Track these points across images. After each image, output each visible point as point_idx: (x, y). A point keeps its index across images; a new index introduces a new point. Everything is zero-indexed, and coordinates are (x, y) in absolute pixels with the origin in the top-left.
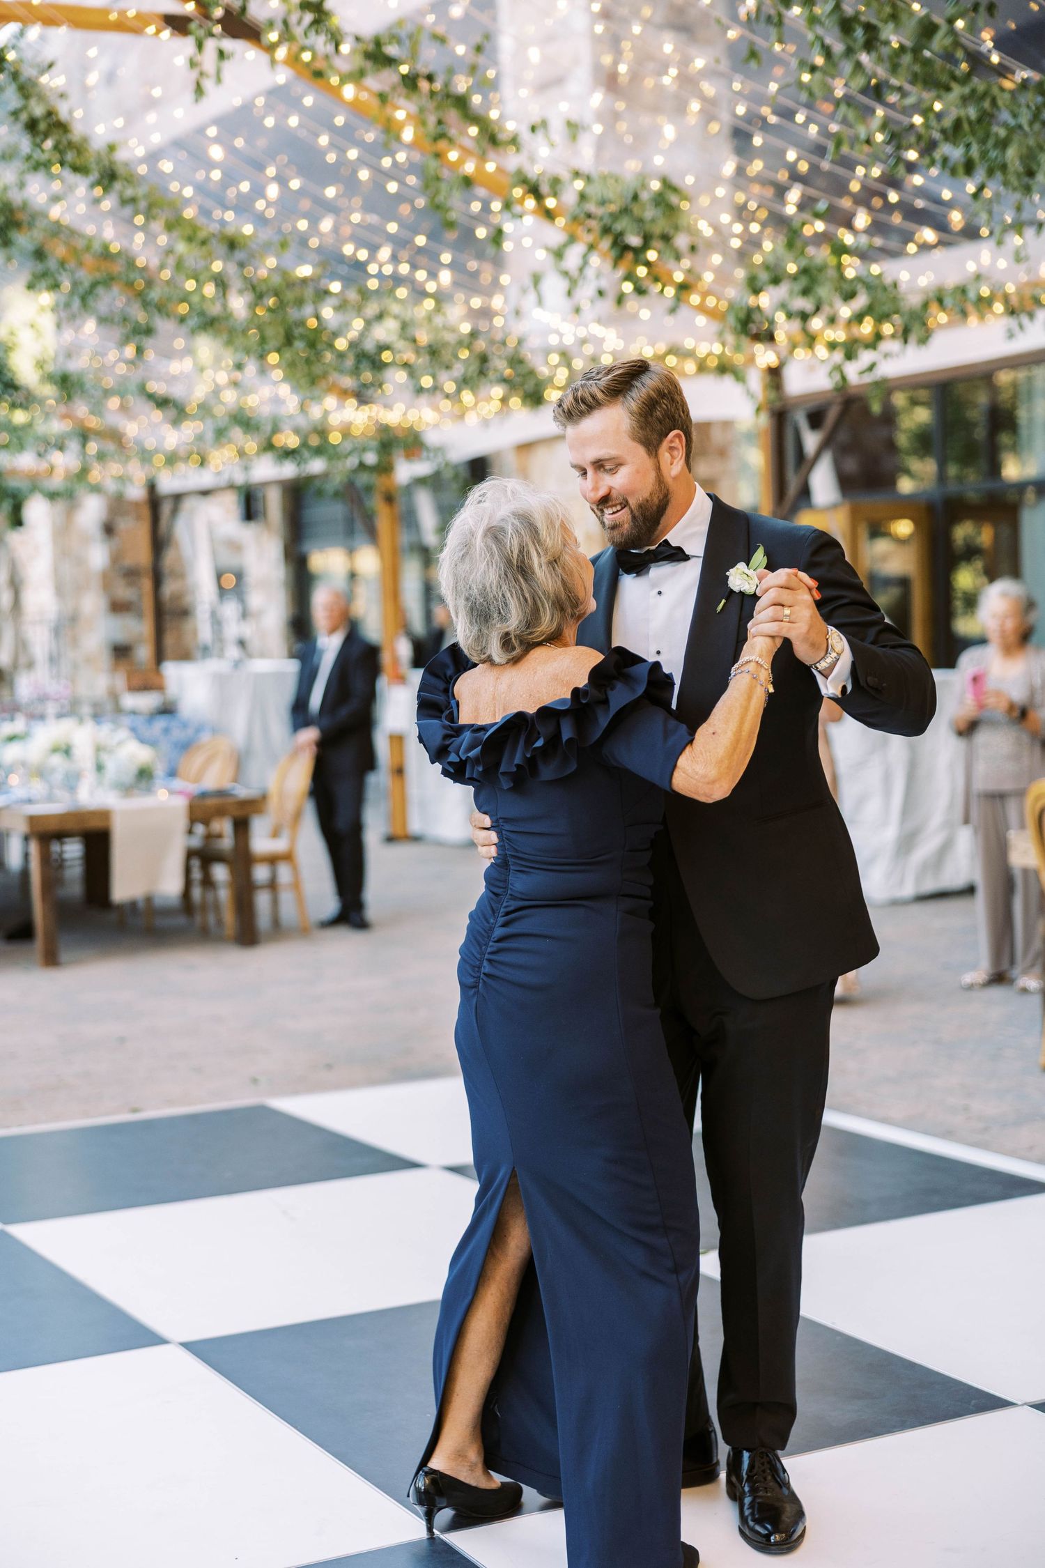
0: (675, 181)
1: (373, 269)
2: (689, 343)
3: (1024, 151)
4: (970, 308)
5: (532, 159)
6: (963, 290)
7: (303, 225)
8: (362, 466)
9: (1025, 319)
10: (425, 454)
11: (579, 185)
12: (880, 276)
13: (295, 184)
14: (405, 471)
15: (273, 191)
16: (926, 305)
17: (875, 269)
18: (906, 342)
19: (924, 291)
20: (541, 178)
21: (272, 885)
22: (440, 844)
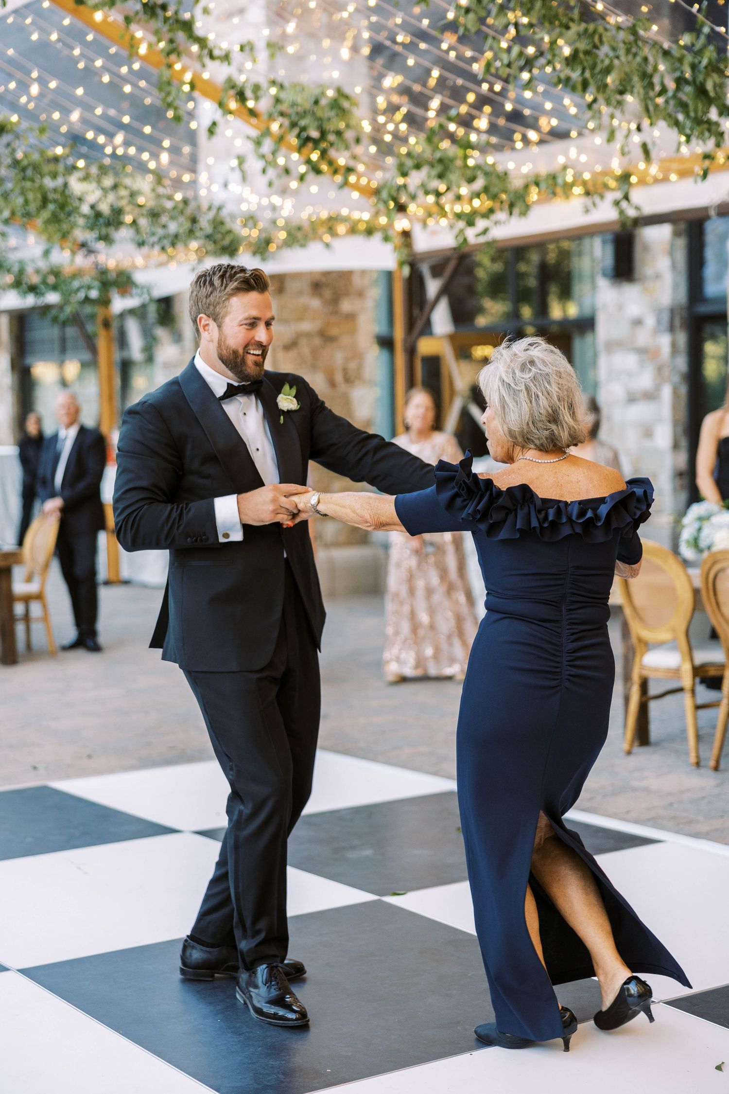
0: (347, 90)
1: (108, 150)
2: (345, 212)
3: (623, 76)
4: (559, 190)
5: (240, 71)
6: (553, 177)
7: (56, 116)
8: (87, 300)
9: (597, 199)
10: (134, 291)
11: (273, 91)
12: (494, 165)
13: (53, 85)
14: (119, 304)
15: (35, 89)
16: (526, 187)
17: (490, 160)
18: (511, 214)
19: (526, 176)
20: (246, 85)
21: (27, 618)
22: (144, 586)
